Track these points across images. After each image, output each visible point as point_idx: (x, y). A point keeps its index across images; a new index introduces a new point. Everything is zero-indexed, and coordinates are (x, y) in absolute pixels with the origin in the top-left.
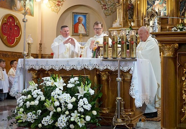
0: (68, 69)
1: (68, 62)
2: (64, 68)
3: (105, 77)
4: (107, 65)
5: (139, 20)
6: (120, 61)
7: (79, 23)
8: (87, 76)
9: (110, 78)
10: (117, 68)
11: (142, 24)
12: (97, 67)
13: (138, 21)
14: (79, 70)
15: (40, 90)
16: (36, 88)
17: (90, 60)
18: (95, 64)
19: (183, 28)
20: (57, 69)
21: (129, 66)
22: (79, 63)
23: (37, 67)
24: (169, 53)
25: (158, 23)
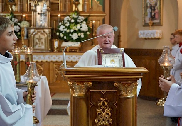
5: (23, 4)
11: (26, 9)
19: (77, 18)
24: (81, 93)
25: (47, 10)
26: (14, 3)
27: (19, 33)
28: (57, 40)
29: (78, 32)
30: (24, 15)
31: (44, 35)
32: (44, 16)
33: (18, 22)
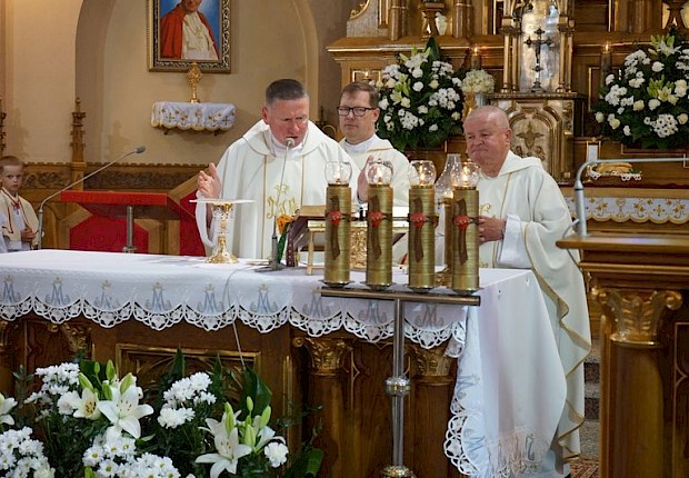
0: (158, 323)
1: (158, 291)
2: (139, 315)
3: (333, 362)
4: (344, 315)
5: (472, 9)
6: (403, 301)
7: (186, 7)
8: (246, 354)
9: (353, 365)
10: (391, 329)
11: (485, 26)
12: (296, 321)
13: (469, 13)
14: (211, 328)
15: (27, 431)
16: (10, 421)
17: (264, 287)
18: (288, 303)
19: (677, 54)
20: (107, 321)
21: (442, 325)
22: (210, 299)
23: (9, 304)
24: (639, 329)
25: (561, 28)
26: (441, 5)
27: (456, 115)
28: (594, 139)
29: (680, 108)
30: (476, 50)
31: (549, 123)
32: (550, 49)
33: (453, 76)
